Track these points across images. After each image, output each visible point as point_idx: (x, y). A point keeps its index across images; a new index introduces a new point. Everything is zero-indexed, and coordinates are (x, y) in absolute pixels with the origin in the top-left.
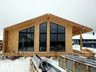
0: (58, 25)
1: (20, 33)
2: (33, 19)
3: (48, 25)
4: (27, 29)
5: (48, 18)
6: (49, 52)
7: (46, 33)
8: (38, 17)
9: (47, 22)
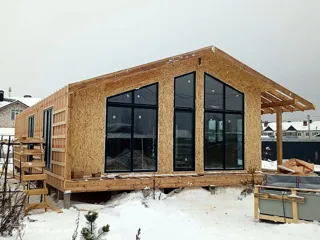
0: (225, 85)
1: (109, 104)
2: (167, 60)
3: (200, 82)
4: (133, 91)
5: (200, 59)
6: (203, 172)
7: (192, 111)
8: (184, 56)
9: (194, 73)
